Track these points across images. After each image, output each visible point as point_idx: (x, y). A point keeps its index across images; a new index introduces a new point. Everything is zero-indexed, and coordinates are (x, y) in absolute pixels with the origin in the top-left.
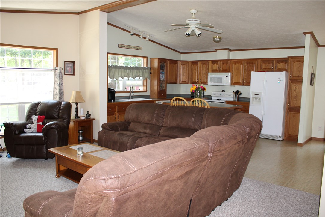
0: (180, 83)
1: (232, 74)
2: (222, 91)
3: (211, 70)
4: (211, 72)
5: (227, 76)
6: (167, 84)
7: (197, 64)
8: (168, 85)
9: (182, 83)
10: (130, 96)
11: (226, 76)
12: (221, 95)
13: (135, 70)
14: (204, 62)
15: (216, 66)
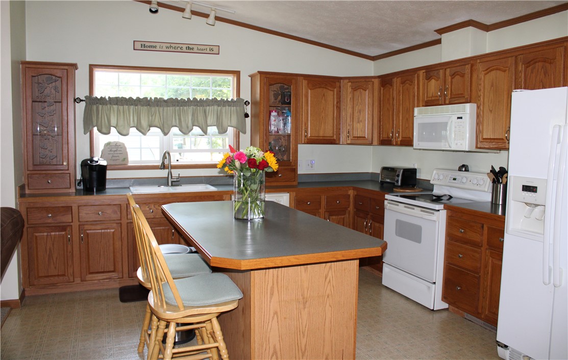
0: (349, 142)
1: (478, 107)
2: (460, 169)
3: (423, 101)
4: (423, 106)
5: (461, 118)
6: (299, 145)
7: (391, 85)
8: (301, 147)
9: (353, 142)
10: (168, 178)
11: (458, 118)
12: (454, 183)
13: (190, 110)
14: (407, 76)
15: (433, 86)
